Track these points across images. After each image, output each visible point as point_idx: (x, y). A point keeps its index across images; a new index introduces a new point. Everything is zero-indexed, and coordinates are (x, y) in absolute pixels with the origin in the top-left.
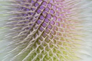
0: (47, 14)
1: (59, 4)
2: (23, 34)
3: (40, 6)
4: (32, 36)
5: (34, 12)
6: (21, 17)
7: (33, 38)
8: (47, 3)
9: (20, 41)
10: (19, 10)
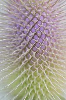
0: (42, 33)
1: (55, 24)
2: (15, 53)
3: (35, 24)
4: (24, 56)
5: (29, 31)
6: (14, 35)
7: (25, 58)
8: (42, 22)
9: (12, 60)
10: (13, 27)
